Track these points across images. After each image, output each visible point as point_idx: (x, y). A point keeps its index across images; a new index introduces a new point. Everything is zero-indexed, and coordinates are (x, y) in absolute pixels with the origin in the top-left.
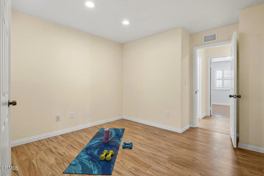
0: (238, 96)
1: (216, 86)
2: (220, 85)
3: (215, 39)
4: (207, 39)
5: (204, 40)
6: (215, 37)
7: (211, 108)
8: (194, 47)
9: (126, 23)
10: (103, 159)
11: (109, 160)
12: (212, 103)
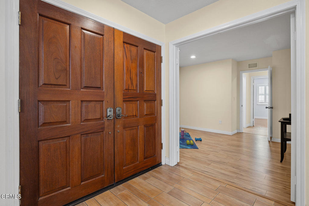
0: (271, 108)
1: (259, 101)
2: (262, 100)
3: (257, 67)
4: (250, 66)
5: (248, 67)
6: (257, 65)
7: (254, 120)
8: (240, 72)
9: (193, 57)
10: (189, 144)
11: (192, 144)
12: (255, 117)
